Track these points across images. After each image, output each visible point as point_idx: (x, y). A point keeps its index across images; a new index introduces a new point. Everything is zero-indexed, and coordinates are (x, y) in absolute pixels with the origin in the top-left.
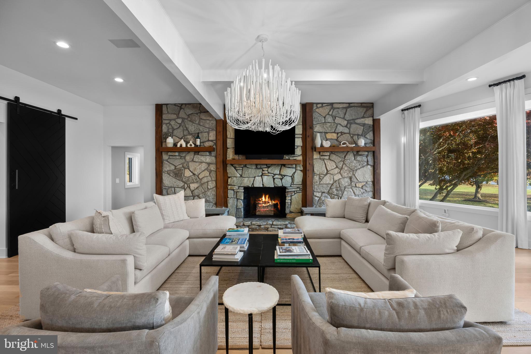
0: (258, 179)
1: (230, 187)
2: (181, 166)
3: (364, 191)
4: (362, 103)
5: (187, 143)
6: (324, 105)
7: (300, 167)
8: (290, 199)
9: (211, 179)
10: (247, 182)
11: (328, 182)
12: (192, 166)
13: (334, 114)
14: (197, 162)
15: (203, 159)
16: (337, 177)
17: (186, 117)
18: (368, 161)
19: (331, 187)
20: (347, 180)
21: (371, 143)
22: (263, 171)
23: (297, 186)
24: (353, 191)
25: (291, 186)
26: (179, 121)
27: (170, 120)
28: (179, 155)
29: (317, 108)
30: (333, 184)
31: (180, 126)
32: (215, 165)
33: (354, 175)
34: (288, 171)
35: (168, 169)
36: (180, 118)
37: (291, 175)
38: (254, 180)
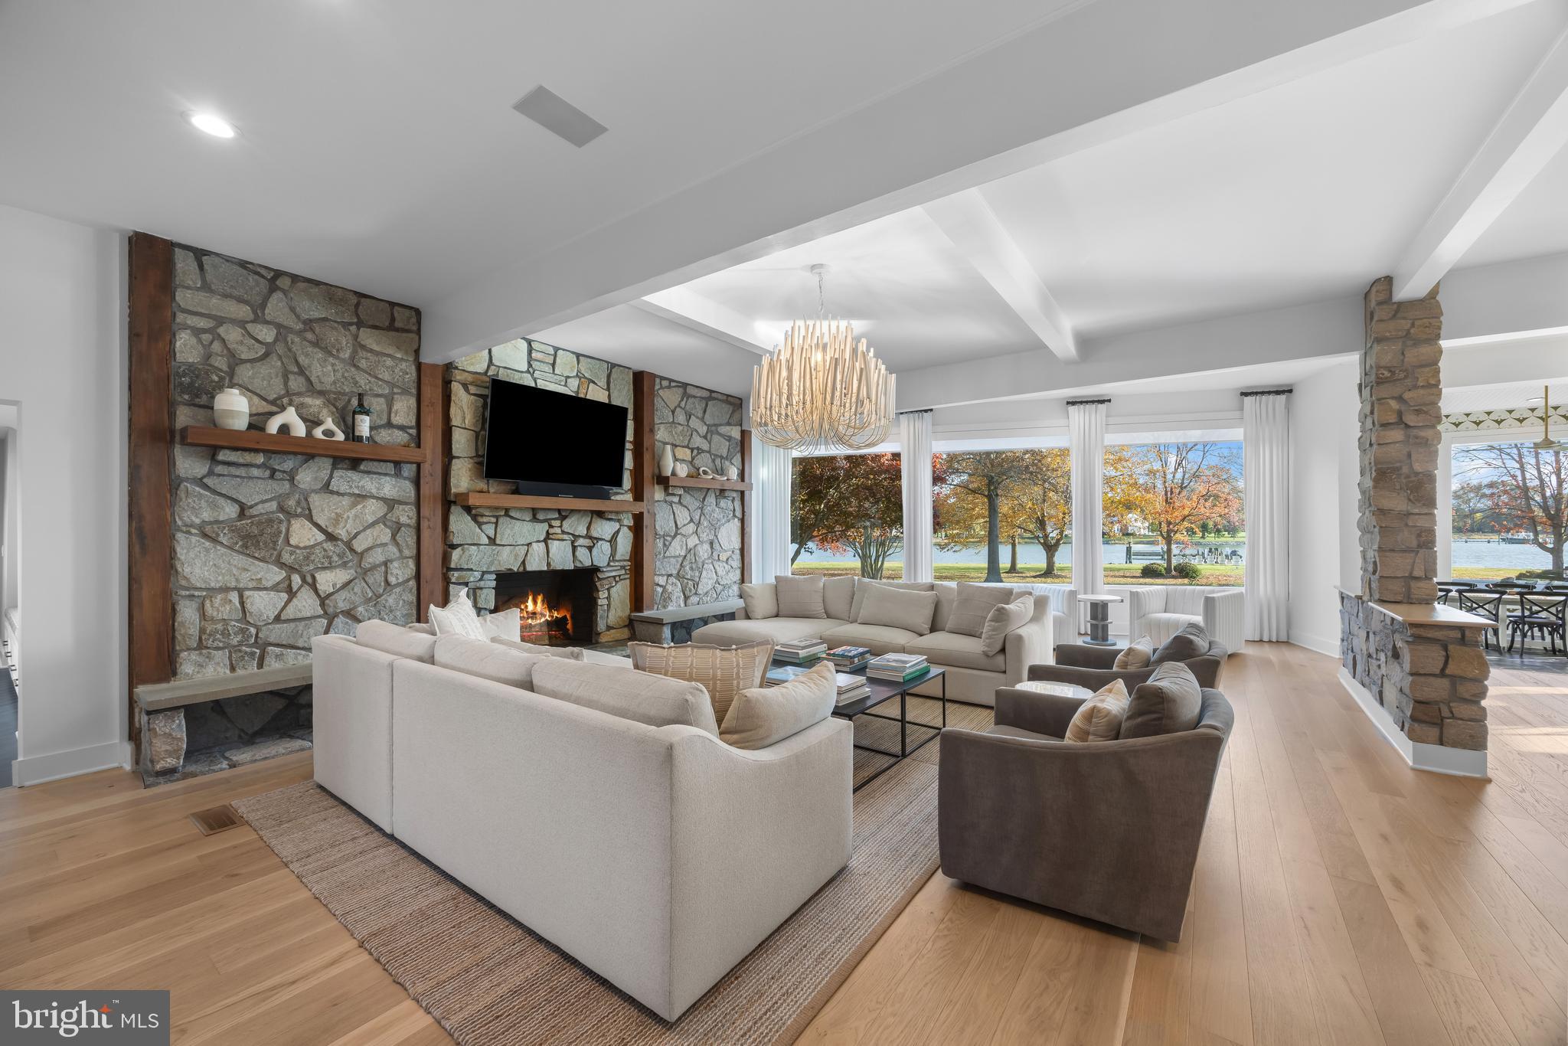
0: (538, 549)
1: (456, 574)
2: (273, 506)
3: (730, 568)
4: (728, 396)
5: (312, 423)
6: (673, 384)
7: (628, 518)
8: (606, 596)
9: (400, 551)
10: (508, 559)
11: (677, 554)
12: (324, 509)
13: (688, 407)
14: (343, 494)
15: (368, 484)
16: (693, 541)
17: (300, 326)
18: (734, 510)
19: (682, 563)
20: (707, 546)
21: (739, 475)
22: (551, 526)
23: (621, 564)
24: (715, 569)
25: (608, 565)
26: (267, 334)
27: (220, 321)
28: (265, 466)
29: (661, 388)
30: (686, 556)
31: (266, 355)
32: (414, 508)
33: (717, 537)
34: (604, 529)
36: (267, 323)
37: (608, 538)
38: (528, 551)
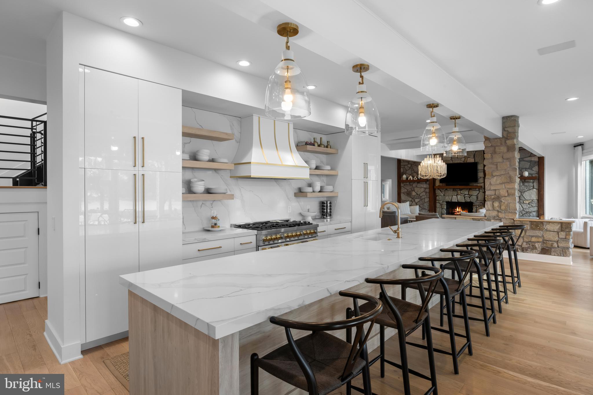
0: (455, 197)
1: (437, 201)
2: (410, 189)
3: (531, 206)
5: (413, 177)
7: (482, 190)
8: (476, 209)
9: (427, 196)
10: (448, 199)
12: (416, 189)
14: (419, 187)
15: (422, 186)
17: (413, 163)
18: (534, 186)
21: (536, 173)
22: (457, 192)
23: (480, 202)
24: (521, 206)
25: (476, 202)
27: (405, 165)
28: (409, 184)
32: (429, 189)
33: (522, 195)
34: (474, 193)
35: (404, 191)
37: (476, 195)
38: (452, 197)
